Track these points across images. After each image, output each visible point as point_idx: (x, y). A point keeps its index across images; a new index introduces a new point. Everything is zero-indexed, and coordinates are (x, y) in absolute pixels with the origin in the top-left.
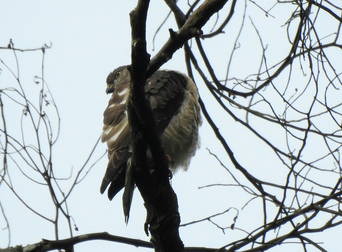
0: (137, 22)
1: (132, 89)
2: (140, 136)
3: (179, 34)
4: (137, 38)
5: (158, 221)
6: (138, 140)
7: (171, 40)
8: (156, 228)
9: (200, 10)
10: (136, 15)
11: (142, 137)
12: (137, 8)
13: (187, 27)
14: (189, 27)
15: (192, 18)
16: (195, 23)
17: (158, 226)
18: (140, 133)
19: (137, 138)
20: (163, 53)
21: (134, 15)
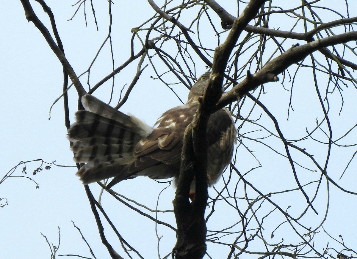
0: (221, 58)
1: (198, 120)
2: (191, 166)
3: (256, 77)
4: (217, 73)
5: (187, 248)
6: (188, 169)
7: (247, 81)
8: (184, 254)
9: (281, 58)
10: (221, 51)
11: (193, 167)
12: (225, 45)
13: (265, 72)
14: (267, 73)
15: (271, 65)
16: (273, 70)
17: (186, 253)
18: (191, 163)
19: (188, 167)
20: (235, 92)
21: (220, 50)
